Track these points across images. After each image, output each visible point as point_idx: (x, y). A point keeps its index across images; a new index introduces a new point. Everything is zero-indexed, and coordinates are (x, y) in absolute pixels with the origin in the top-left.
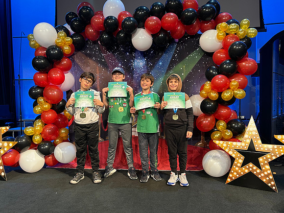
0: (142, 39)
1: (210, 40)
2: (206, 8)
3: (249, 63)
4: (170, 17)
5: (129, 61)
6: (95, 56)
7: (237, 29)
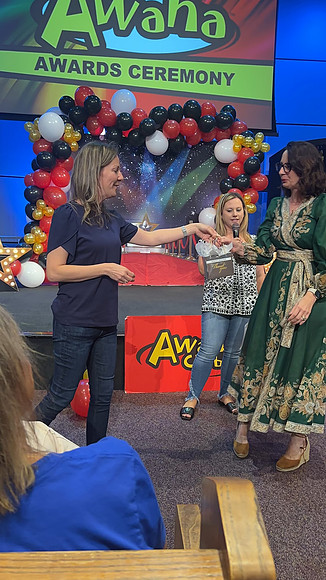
0: (158, 143)
1: (225, 150)
2: (224, 116)
3: (260, 179)
4: (190, 123)
5: (136, 164)
7: (252, 143)
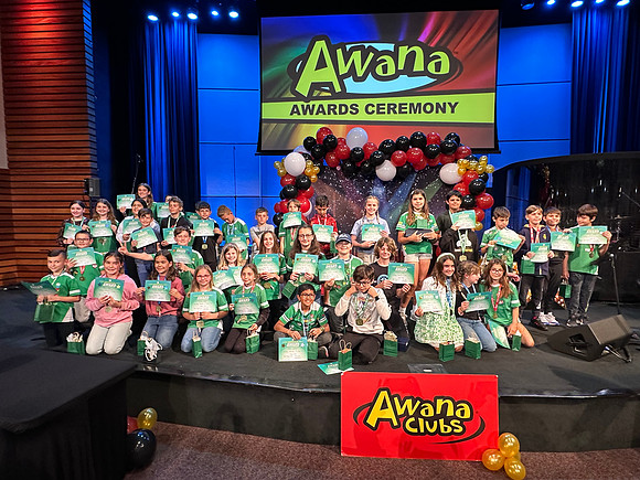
1: (451, 172)
2: (448, 143)
3: (485, 199)
4: (416, 152)
5: (368, 188)
6: (332, 181)
7: (477, 165)
